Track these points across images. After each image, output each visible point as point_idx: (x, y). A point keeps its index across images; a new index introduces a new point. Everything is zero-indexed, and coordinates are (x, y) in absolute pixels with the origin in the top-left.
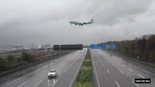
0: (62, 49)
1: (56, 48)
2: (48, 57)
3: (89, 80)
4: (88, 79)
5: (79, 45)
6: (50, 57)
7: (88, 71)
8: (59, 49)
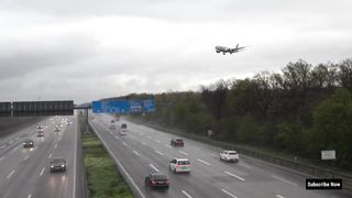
3: (122, 192)
4: (117, 189)
5: (64, 102)
7: (106, 168)
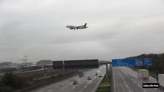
0: (66, 67)
1: (58, 65)
2: (44, 79)
6: (47, 79)
8: (61, 67)
